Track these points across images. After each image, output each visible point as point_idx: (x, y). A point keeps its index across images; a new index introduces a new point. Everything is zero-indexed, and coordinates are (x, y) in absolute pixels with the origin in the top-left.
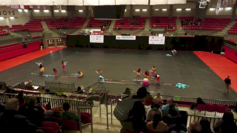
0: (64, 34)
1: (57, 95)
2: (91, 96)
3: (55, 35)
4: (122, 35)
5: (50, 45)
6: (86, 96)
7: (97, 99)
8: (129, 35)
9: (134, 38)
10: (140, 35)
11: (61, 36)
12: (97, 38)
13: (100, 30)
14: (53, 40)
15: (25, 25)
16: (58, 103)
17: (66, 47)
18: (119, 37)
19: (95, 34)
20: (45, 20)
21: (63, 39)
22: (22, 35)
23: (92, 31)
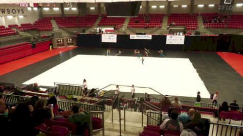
0: (74, 33)
1: (66, 98)
2: (102, 100)
3: (65, 34)
4: (137, 34)
5: (59, 45)
6: (97, 99)
7: (109, 103)
8: (145, 34)
9: (149, 37)
10: (156, 34)
11: (71, 36)
12: (109, 37)
13: (113, 29)
14: (63, 40)
15: (33, 24)
16: (67, 107)
17: (76, 47)
18: (133, 37)
19: (107, 33)
20: (54, 18)
21: (73, 38)
22: (31, 34)
23: (104, 29)
